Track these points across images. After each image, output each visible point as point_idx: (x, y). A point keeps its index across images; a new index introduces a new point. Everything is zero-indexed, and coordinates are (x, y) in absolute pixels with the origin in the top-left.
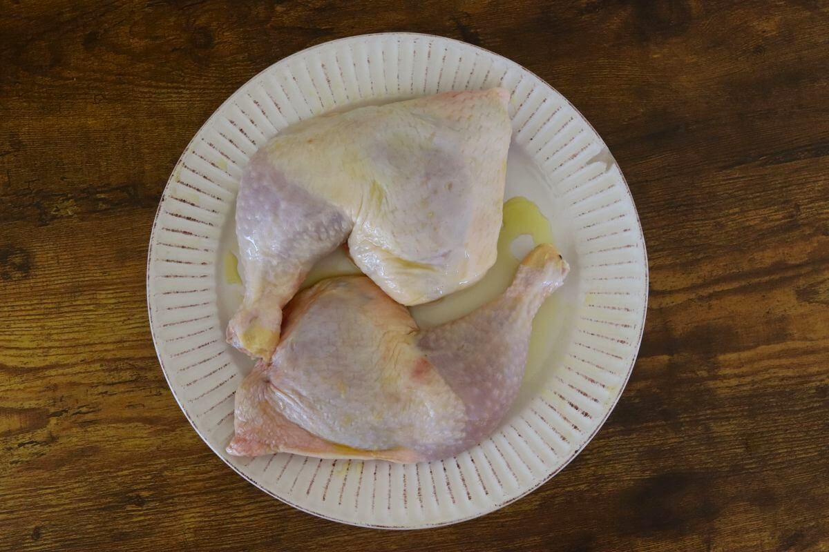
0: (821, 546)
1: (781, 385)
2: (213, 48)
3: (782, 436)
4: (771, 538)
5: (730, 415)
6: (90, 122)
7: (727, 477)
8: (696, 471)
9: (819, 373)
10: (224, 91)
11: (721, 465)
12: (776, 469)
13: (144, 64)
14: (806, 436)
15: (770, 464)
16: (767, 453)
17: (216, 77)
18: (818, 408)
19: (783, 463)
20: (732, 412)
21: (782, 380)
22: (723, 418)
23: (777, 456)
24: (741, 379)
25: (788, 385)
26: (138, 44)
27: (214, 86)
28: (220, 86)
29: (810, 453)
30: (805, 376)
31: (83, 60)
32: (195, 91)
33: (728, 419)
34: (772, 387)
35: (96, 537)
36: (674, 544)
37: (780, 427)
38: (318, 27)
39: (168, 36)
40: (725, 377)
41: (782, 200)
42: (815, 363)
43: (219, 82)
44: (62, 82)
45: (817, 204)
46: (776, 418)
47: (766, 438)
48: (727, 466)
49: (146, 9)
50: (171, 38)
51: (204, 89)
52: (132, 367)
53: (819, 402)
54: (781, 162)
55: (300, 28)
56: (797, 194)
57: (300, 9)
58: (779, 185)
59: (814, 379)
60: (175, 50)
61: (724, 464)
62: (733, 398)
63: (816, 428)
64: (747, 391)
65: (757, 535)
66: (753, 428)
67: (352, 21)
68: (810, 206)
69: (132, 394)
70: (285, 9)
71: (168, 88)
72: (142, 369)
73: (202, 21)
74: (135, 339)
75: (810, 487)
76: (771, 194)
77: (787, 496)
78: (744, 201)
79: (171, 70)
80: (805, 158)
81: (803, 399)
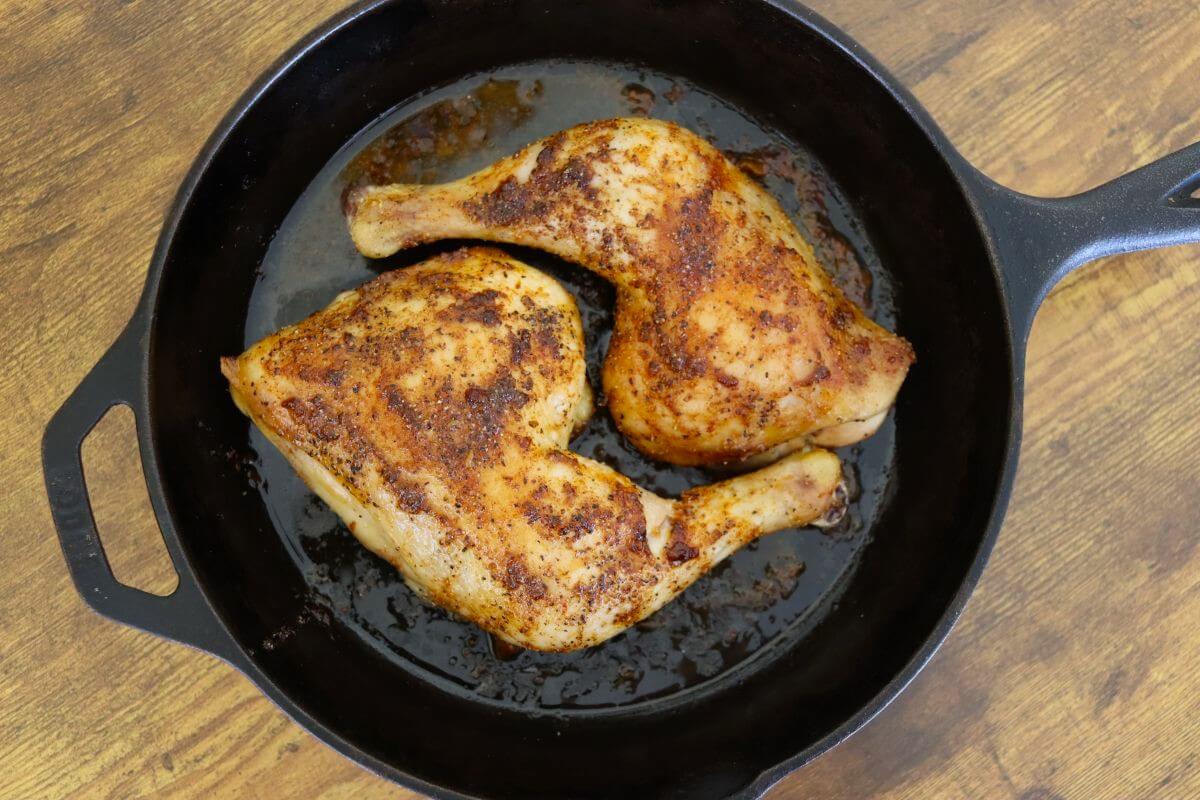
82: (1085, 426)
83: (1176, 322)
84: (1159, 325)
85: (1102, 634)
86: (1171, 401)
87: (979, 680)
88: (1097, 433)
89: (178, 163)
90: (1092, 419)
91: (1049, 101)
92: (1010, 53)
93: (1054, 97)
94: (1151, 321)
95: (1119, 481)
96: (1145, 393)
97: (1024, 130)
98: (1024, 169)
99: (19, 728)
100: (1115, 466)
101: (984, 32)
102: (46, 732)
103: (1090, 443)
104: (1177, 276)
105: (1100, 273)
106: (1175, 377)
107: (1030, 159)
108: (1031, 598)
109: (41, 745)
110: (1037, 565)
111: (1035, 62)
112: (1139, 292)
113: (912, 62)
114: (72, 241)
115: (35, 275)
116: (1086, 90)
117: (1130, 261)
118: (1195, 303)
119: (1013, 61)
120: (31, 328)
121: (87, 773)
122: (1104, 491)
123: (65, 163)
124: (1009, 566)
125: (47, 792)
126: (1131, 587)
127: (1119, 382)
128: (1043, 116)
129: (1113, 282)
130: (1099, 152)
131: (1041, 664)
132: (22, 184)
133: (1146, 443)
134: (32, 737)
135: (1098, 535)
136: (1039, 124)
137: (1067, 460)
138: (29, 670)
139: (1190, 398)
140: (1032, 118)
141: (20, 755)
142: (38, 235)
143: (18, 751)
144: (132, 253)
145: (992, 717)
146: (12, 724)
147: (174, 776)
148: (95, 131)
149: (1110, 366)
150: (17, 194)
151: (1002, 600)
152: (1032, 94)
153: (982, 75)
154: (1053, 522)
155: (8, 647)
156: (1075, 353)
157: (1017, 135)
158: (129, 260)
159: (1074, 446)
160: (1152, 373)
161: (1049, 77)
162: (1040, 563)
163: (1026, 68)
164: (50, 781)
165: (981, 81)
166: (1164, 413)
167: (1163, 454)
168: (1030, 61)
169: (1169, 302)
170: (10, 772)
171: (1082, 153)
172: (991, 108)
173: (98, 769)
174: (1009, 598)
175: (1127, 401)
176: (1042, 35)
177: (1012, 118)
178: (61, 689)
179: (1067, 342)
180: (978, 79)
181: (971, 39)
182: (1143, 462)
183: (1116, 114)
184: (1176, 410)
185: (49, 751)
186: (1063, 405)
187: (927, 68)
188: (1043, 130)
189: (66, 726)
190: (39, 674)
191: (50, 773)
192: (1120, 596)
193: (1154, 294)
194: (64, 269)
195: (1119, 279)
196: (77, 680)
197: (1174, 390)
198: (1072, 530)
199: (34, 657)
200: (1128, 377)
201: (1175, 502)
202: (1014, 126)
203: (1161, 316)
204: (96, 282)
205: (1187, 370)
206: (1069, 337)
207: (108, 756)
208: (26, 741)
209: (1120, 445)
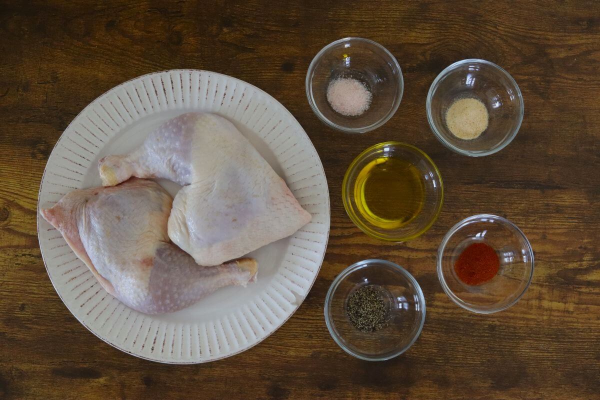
1: (469, 319)
3: (462, 348)
5: (434, 329)
6: (100, 75)
7: (424, 364)
8: (407, 357)
11: (421, 357)
13: (139, 46)
16: (450, 356)
18: (487, 337)
20: (436, 328)
21: (470, 316)
22: (430, 330)
24: (446, 310)
25: (473, 320)
26: (138, 33)
31: (104, 36)
33: (432, 331)
34: (463, 318)
35: (56, 316)
36: (384, 395)
38: (246, 46)
39: (156, 33)
40: (437, 306)
41: (497, 210)
44: (88, 47)
45: (517, 217)
47: (451, 347)
49: (147, 13)
50: (158, 34)
53: (488, 333)
54: (503, 188)
56: (507, 208)
57: (238, 33)
58: (498, 201)
59: (489, 319)
60: (158, 42)
61: (424, 356)
62: (438, 320)
63: (483, 348)
64: (448, 317)
67: (266, 47)
68: (513, 217)
71: (149, 64)
73: (178, 27)
75: (471, 381)
76: (492, 205)
77: (456, 383)
78: (475, 206)
79: (153, 53)
80: (517, 188)
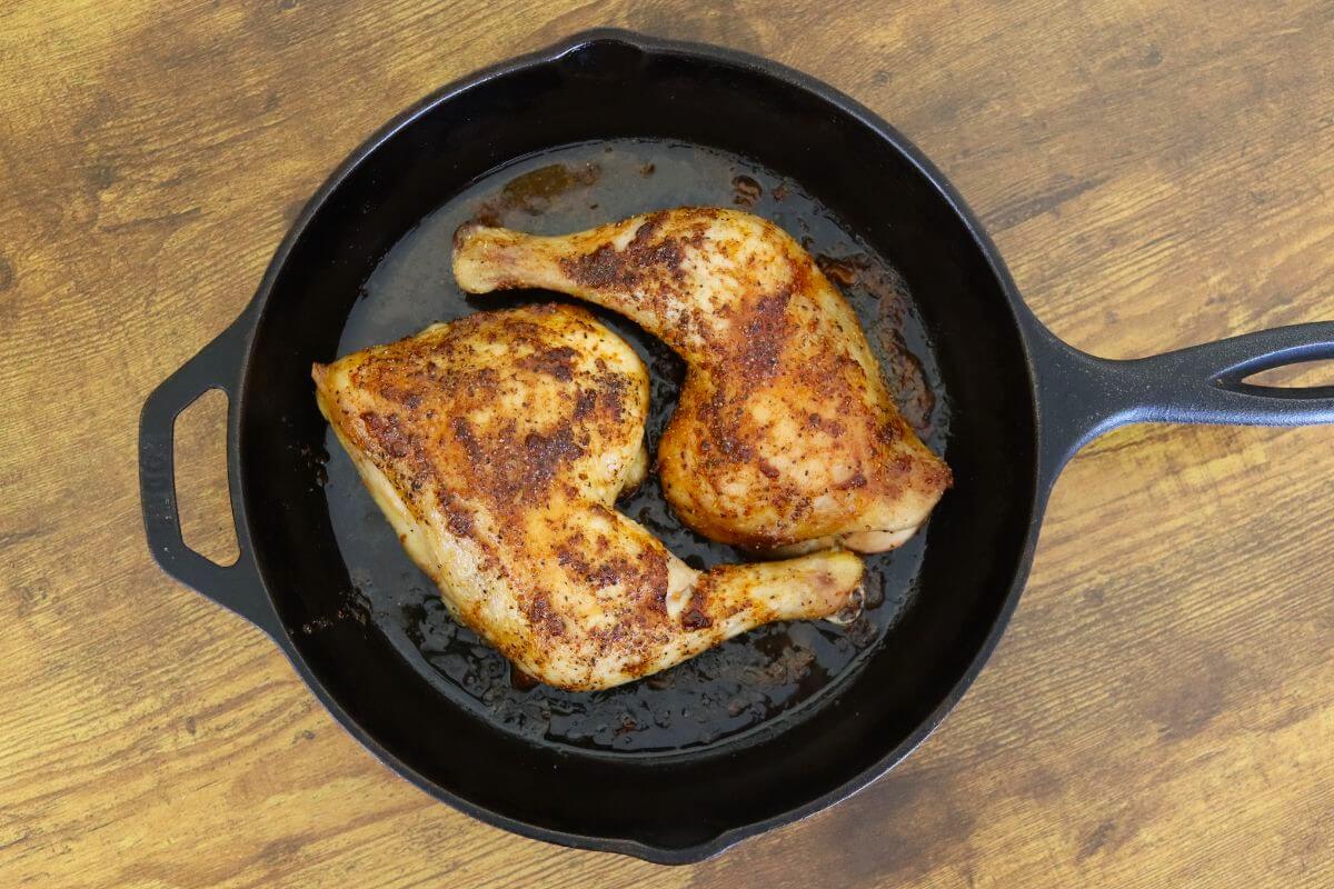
0: (1144, 835)
2: (17, 286)
4: (1063, 842)
9: (1084, 570)
10: (51, 351)
12: (1049, 735)
14: (1083, 672)
15: (1039, 729)
17: (32, 331)
19: (1058, 722)
23: (1046, 715)
27: (34, 346)
28: (43, 345)
29: (1096, 696)
30: (1062, 580)
32: (6, 362)
37: (1041, 669)
42: (1074, 554)
43: (38, 338)
46: (1032, 655)
48: (971, 749)
51: (19, 354)
52: (16, 819)
55: (148, 220)
65: (1041, 843)
66: (999, 680)
69: (25, 861)
70: (116, 195)
72: (31, 818)
74: (9, 774)
81: (1067, 616)
82: (1123, 581)
83: (1236, 499)
84: (1219, 498)
85: (1100, 785)
86: (1215, 574)
87: (969, 804)
88: (1134, 591)
89: (306, 169)
90: (1131, 576)
91: (1153, 260)
92: (1124, 206)
93: (1161, 255)
94: (1212, 493)
95: (1147, 641)
96: (1191, 561)
97: (1123, 283)
98: (1114, 322)
99: (61, 667)
100: (1146, 626)
101: (1102, 181)
102: (85, 675)
103: (1126, 599)
104: (1246, 454)
105: (1170, 437)
106: (1224, 552)
107: (1122, 313)
108: (1037, 736)
109: (79, 687)
110: (1048, 706)
111: (1147, 218)
112: (1204, 463)
113: (1026, 198)
114: (194, 225)
115: (154, 250)
116: (1193, 255)
117: (1202, 431)
118: (1259, 483)
119: (1126, 213)
120: (142, 299)
121: (115, 721)
122: (1129, 648)
123: (199, 150)
124: (1020, 701)
125: (74, 732)
126: (1137, 745)
127: (1167, 546)
128: (1145, 272)
129: (1181, 447)
130: (1194, 318)
131: (1033, 801)
132: (158, 162)
133: (1182, 609)
134: (72, 678)
135: (1114, 689)
136: (1139, 280)
137: (1098, 611)
138: (81, 615)
139: (1234, 574)
140: (1133, 272)
141: (58, 692)
142: (164, 213)
143: (54, 689)
144: (247, 247)
145: (975, 841)
146: (56, 662)
147: (195, 740)
148: (234, 125)
149: (1161, 529)
150: (151, 172)
151: (1007, 732)
152: (1139, 249)
153: (1092, 223)
154: (1073, 668)
155: (65, 590)
156: (1128, 510)
157: (1115, 286)
158: (244, 252)
159: (1110, 599)
160: (1201, 543)
161: (1159, 236)
162: (1052, 704)
163: (1139, 223)
164: (81, 721)
165: (1090, 228)
166: (1206, 584)
167: (1196, 624)
168: (1143, 217)
169: (1233, 477)
170: (46, 705)
171: (1177, 316)
172: (1095, 256)
173: (127, 720)
174: (1013, 733)
175: (1171, 566)
176: (1161, 193)
177: (1114, 269)
178: (108, 639)
179: (1123, 497)
180: (1088, 225)
181: (1089, 186)
182: (1175, 627)
183: (1220, 283)
184: (1218, 584)
185: (85, 694)
186: (1106, 557)
187: (1039, 206)
188: (1142, 286)
189: (105, 674)
190: (89, 620)
191: (82, 714)
192: (1125, 752)
193: (1219, 467)
194: (182, 249)
195: (1187, 446)
196: (123, 633)
197: (1220, 564)
198: (1089, 679)
199: (88, 605)
200: (1177, 541)
201: (1198, 673)
202: (1114, 278)
203: (1222, 490)
204: (208, 268)
205: (1237, 547)
206: (1126, 493)
207: (138, 709)
208: (66, 680)
209: (1155, 607)
